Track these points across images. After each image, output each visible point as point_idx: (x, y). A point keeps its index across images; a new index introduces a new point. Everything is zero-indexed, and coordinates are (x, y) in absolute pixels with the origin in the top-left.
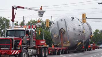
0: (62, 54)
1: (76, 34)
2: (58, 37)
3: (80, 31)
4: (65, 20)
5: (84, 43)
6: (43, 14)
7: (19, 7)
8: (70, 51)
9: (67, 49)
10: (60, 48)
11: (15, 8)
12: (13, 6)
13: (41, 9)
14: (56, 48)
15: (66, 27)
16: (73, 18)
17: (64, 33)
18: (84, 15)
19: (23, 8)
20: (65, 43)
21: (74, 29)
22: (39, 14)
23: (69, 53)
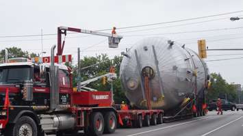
3: (189, 72)
4: (153, 47)
6: (117, 43)
7: (70, 29)
8: (166, 117)
9: (161, 112)
10: (148, 111)
11: (63, 31)
12: (59, 28)
13: (114, 32)
17: (152, 76)
19: (79, 31)
20: (155, 99)
21: (175, 68)
22: (110, 44)
23: (164, 122)
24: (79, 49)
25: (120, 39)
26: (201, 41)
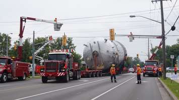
0: (96, 76)
1: (110, 57)
2: (92, 59)
3: (114, 53)
4: (98, 42)
5: (119, 66)
6: (59, 28)
7: (29, 18)
8: (104, 74)
9: (101, 71)
10: (94, 71)
11: (24, 20)
12: (21, 18)
14: (90, 71)
15: (100, 49)
16: (106, 40)
17: (97, 55)
18: (112, 31)
19: (34, 19)
20: (99, 65)
21: (108, 51)
22: (55, 28)
23: (103, 76)
24: (34, 32)
25: (61, 25)
26: (111, 30)
